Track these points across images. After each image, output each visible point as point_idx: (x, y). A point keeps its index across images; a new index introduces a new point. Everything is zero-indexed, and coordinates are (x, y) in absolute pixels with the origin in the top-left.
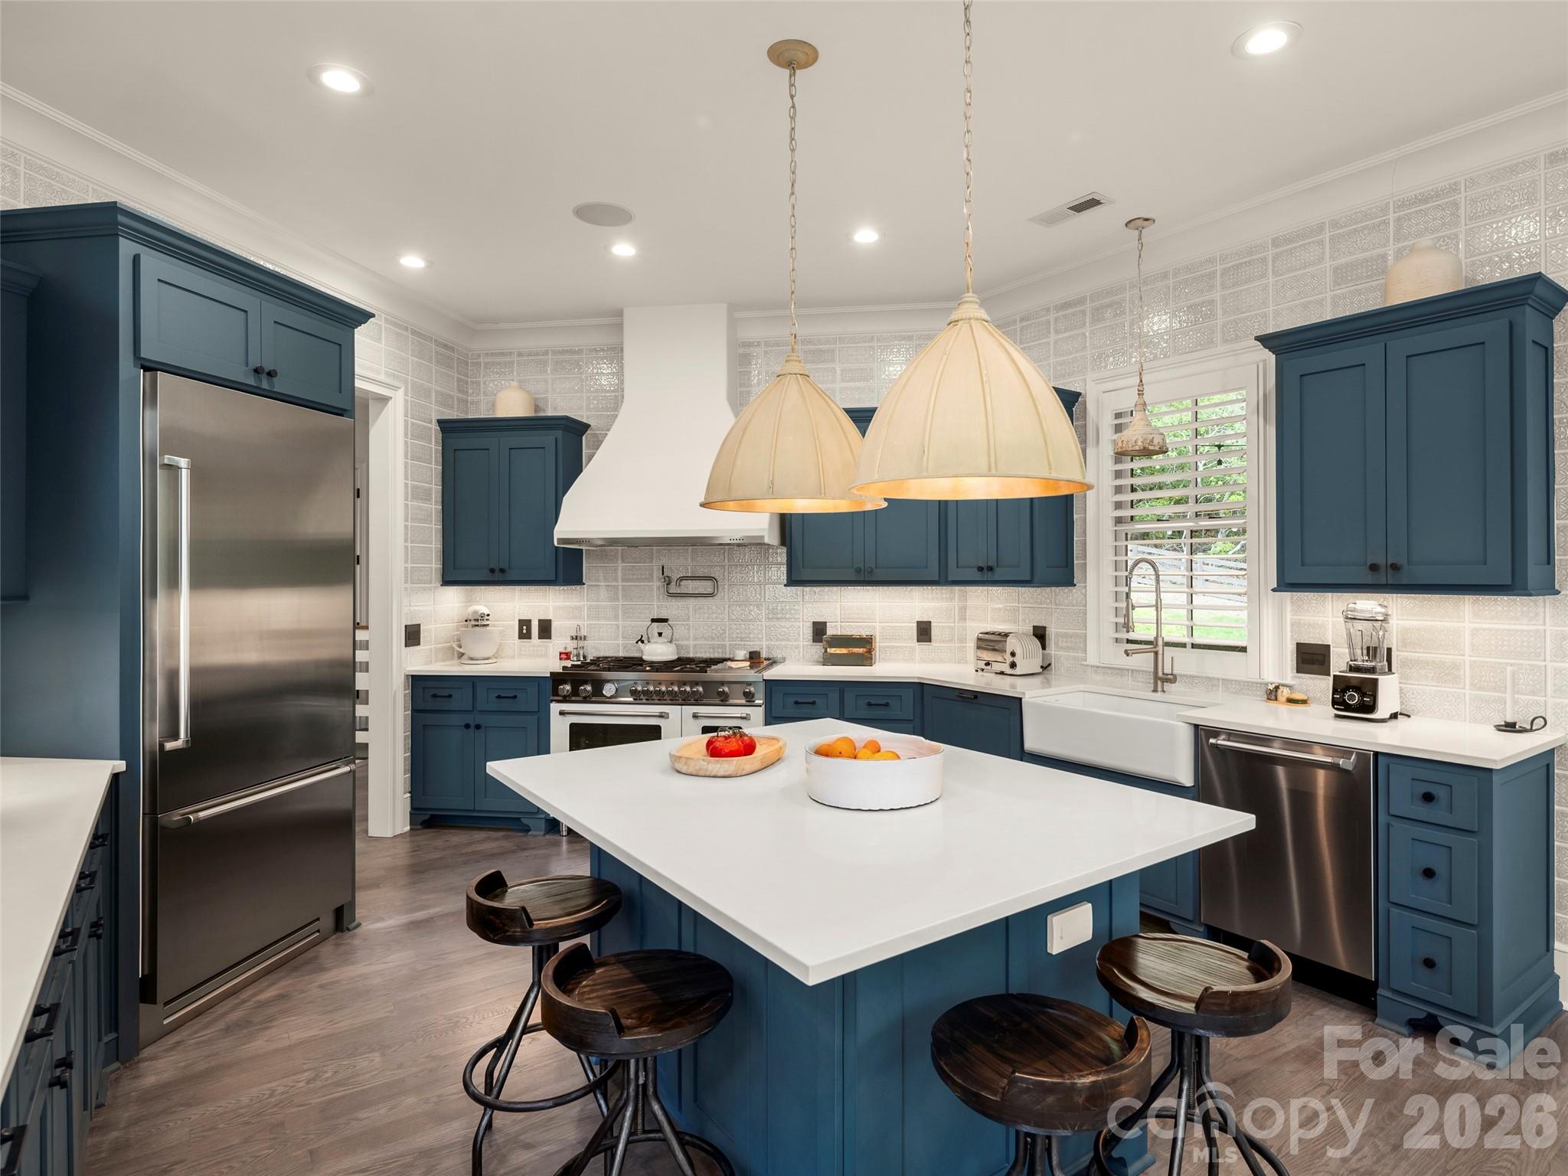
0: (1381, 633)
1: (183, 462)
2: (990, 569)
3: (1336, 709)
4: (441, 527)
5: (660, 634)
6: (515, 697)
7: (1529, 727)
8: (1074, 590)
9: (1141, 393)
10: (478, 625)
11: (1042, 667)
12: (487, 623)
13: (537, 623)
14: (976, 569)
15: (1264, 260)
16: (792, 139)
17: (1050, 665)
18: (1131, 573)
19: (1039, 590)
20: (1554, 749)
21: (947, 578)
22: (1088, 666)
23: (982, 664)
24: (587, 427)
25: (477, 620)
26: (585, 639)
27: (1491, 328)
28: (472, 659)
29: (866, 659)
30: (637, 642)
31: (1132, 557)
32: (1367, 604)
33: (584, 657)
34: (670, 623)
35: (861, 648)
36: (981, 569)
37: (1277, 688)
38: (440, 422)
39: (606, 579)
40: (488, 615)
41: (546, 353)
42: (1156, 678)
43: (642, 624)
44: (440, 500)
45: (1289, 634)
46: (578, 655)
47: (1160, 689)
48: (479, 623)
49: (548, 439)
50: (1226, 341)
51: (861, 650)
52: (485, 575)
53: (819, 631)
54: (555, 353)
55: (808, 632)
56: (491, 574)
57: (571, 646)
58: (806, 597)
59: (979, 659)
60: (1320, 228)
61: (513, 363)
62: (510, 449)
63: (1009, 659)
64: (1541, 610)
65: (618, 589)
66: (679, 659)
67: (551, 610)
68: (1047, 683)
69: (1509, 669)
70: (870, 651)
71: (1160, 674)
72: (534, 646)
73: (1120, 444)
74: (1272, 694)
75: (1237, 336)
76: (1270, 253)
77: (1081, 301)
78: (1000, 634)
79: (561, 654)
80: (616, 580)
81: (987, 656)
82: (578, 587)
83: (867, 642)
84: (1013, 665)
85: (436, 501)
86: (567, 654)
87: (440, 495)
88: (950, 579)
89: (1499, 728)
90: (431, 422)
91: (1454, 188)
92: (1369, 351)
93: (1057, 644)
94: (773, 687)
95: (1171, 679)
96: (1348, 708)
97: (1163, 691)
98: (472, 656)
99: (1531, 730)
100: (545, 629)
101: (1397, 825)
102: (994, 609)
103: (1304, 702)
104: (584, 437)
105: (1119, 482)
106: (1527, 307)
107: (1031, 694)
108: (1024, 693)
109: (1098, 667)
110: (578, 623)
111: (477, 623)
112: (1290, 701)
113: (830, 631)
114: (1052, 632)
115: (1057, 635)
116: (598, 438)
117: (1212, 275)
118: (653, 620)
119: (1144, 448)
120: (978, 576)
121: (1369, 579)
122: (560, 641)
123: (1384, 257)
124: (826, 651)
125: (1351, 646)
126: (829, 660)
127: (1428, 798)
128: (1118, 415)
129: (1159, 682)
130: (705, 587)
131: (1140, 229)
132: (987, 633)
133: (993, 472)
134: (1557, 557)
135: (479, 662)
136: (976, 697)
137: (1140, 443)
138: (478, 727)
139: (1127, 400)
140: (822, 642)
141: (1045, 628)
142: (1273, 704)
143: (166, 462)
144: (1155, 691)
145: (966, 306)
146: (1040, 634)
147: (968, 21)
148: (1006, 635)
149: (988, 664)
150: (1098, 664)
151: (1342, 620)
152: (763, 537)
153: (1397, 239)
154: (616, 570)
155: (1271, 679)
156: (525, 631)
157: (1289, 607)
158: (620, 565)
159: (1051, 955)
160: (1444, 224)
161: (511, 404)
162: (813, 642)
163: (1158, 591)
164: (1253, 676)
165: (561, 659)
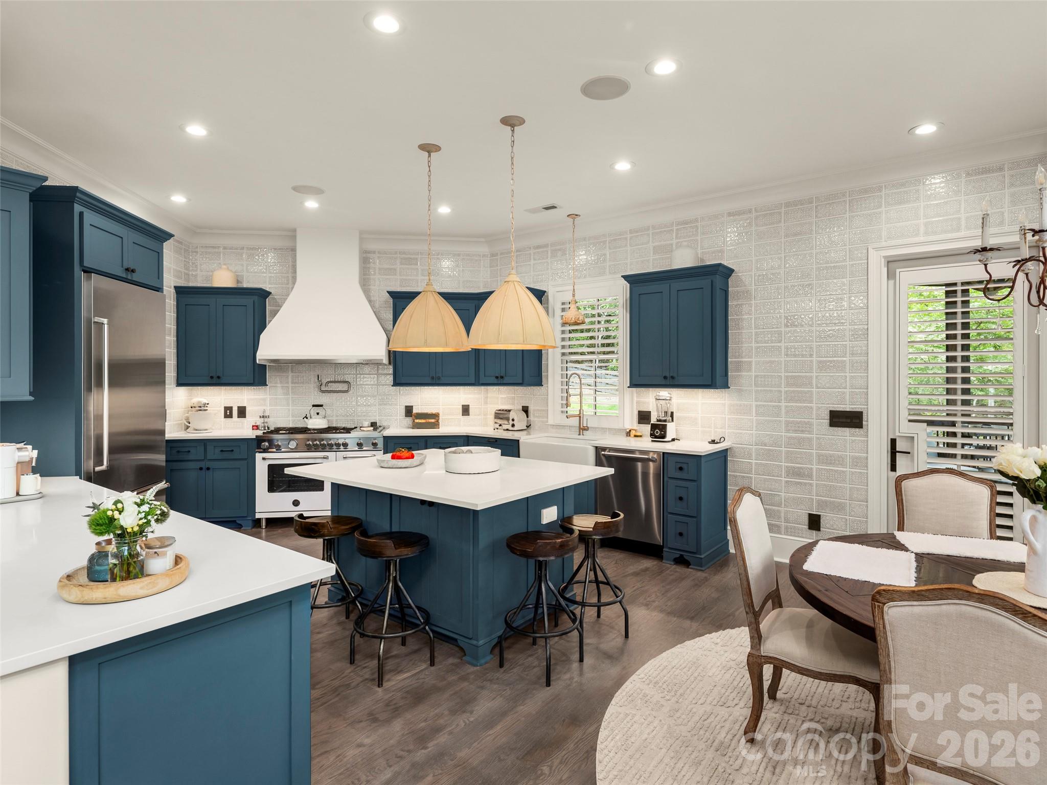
0: (668, 405)
1: (105, 321)
2: (502, 377)
3: (652, 438)
4: (176, 351)
5: (318, 414)
6: (232, 451)
7: (719, 441)
8: (542, 388)
9: (574, 295)
10: (201, 410)
11: (527, 426)
12: (206, 408)
13: (237, 408)
14: (495, 378)
15: (626, 239)
16: (429, 186)
17: (530, 425)
18: (569, 380)
19: (525, 388)
20: (727, 449)
21: (479, 382)
22: (548, 425)
23: (497, 426)
24: (269, 293)
25: (201, 407)
26: (268, 418)
27: (705, 282)
28: (197, 430)
29: (436, 425)
30: (303, 418)
31: (569, 373)
32: (664, 393)
33: (268, 428)
34: (324, 407)
35: (432, 419)
36: (497, 377)
37: (630, 431)
38: (176, 287)
39: (281, 382)
40: (208, 404)
41: (243, 248)
42: (580, 428)
43: (307, 409)
44: (175, 334)
45: (635, 407)
46: (265, 427)
47: (581, 433)
48: (202, 408)
49: (248, 301)
50: (610, 273)
51: (433, 421)
52: (207, 380)
53: (409, 411)
54: (248, 249)
55: (403, 411)
56: (210, 379)
57: (259, 422)
58: (401, 392)
59: (496, 423)
60: (648, 229)
61: (220, 253)
62: (224, 305)
63: (511, 422)
64: (724, 395)
65: (289, 389)
66: (329, 427)
67: (246, 401)
68: (529, 434)
69: (713, 418)
70: (438, 421)
71: (582, 427)
72: (234, 422)
73: (565, 319)
74: (628, 434)
75: (615, 272)
76: (629, 236)
77: (546, 246)
78: (506, 410)
79: (253, 426)
80: (288, 383)
81: (500, 422)
82: (264, 387)
83: (436, 416)
84: (513, 425)
85: (174, 336)
86: (257, 426)
87: (175, 331)
88: (481, 382)
89: (709, 443)
90: (171, 288)
91: (696, 220)
92: (663, 287)
93: (534, 415)
94: (387, 439)
95: (586, 429)
96: (656, 437)
97: (583, 435)
98: (196, 428)
99: (720, 443)
100: (242, 412)
101: (671, 481)
102: (502, 398)
103: (641, 436)
104: (267, 300)
105: (563, 336)
106: (717, 276)
107: (523, 438)
108: (520, 438)
109: (553, 425)
110: (264, 408)
111: (200, 409)
112: (635, 436)
113: (415, 411)
114: (531, 410)
115: (534, 410)
116: (276, 300)
117: (604, 242)
118: (314, 406)
119: (575, 322)
120: (496, 381)
121: (663, 382)
122: (252, 418)
123: (672, 245)
124: (414, 421)
125: (658, 411)
126: (416, 426)
127: (681, 469)
128: (563, 304)
129: (581, 431)
130: (343, 387)
131: (574, 219)
132: (500, 410)
133: (525, 343)
134: (729, 374)
135: (201, 432)
136: (496, 441)
137: (573, 319)
138: (208, 469)
139: (568, 297)
140: (411, 416)
141: (528, 407)
142: (629, 438)
143: (96, 320)
144: (579, 435)
145: (511, 275)
146: (526, 410)
147: (512, 163)
148: (509, 411)
149: (500, 425)
150: (553, 424)
151: (654, 400)
152: (382, 360)
153: (677, 238)
154: (287, 377)
155: (628, 427)
156: (228, 414)
157: (635, 395)
158: (290, 374)
159: (543, 524)
160: (693, 234)
161: (223, 279)
162: (406, 416)
163: (581, 388)
164: (621, 426)
165: (253, 429)
